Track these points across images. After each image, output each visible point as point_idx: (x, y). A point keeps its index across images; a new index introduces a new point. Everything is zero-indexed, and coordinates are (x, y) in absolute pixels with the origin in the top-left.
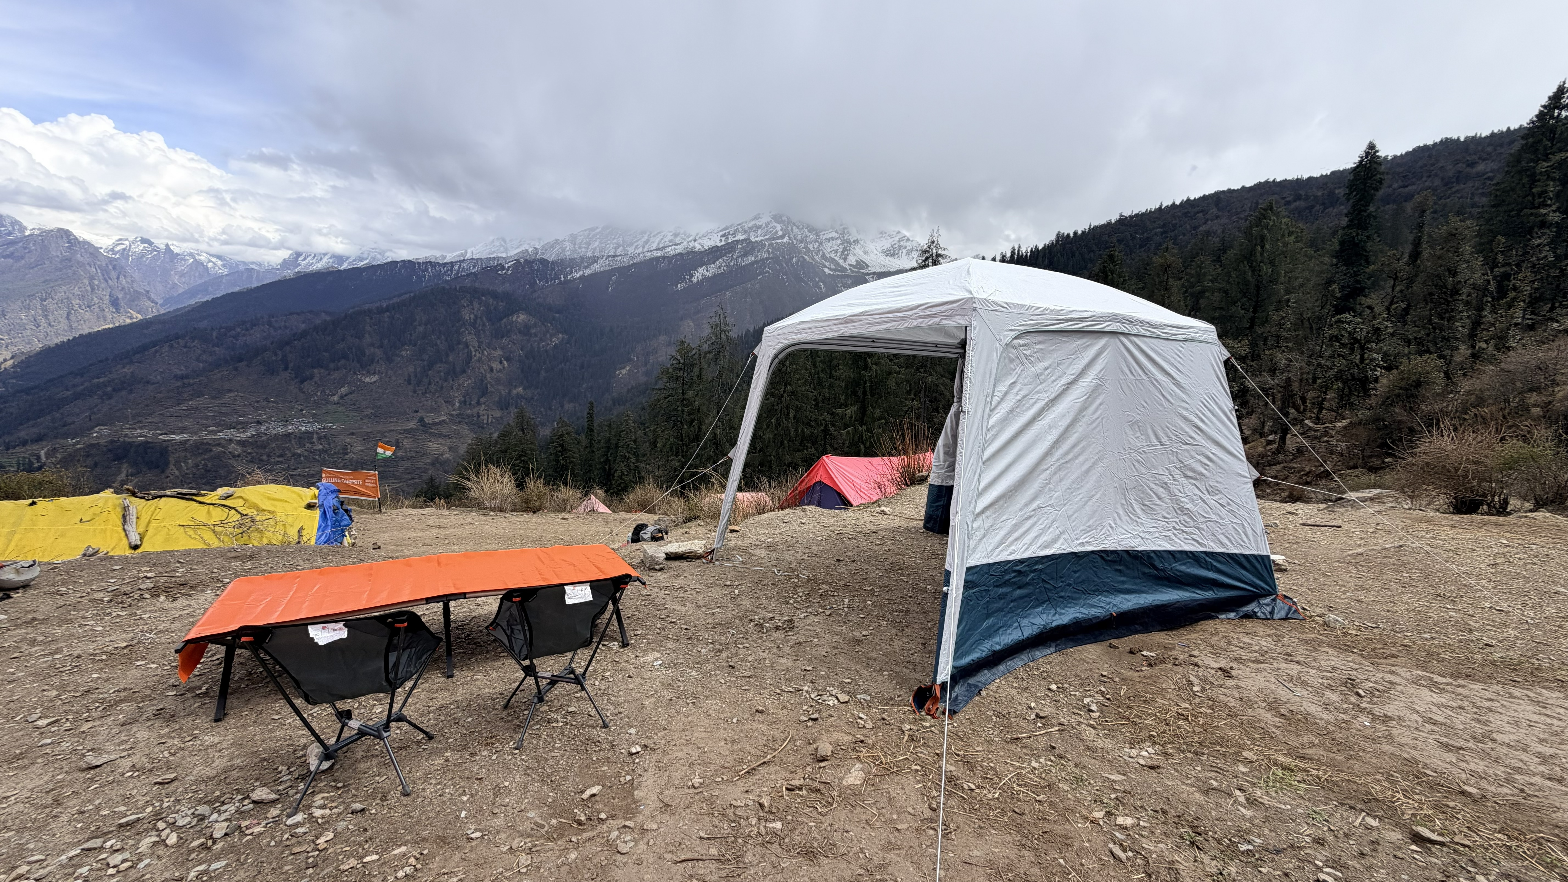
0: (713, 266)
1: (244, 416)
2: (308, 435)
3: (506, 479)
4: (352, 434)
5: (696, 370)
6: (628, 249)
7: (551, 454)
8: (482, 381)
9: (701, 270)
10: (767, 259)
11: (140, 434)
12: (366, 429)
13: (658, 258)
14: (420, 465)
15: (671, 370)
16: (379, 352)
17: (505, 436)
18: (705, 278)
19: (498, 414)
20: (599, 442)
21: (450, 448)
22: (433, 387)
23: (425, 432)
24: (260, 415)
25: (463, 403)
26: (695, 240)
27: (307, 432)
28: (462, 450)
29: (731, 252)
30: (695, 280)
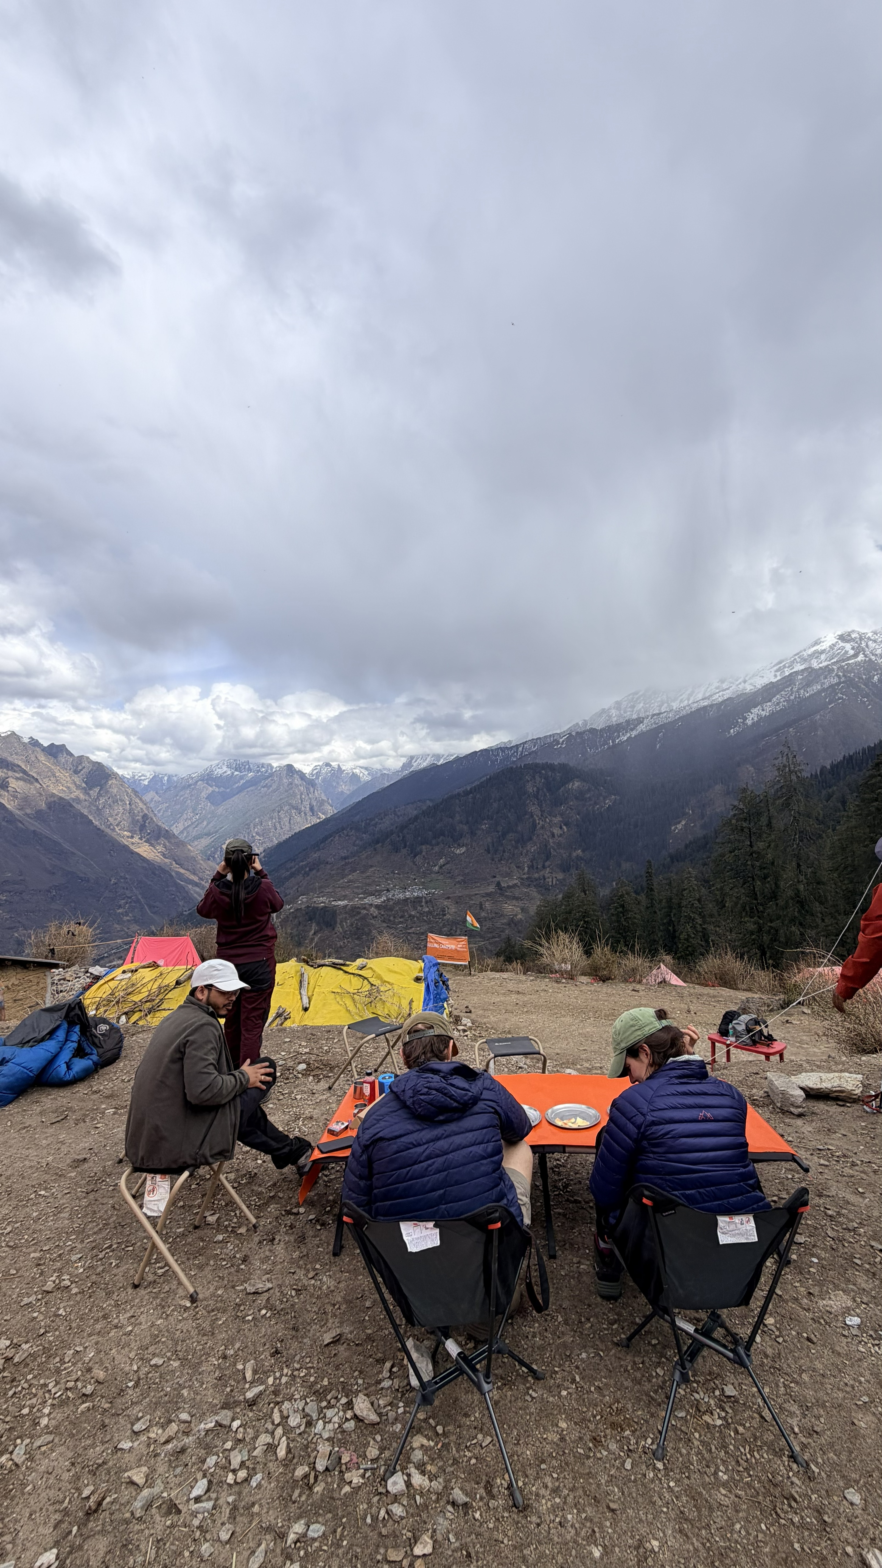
0: (769, 704)
1: (379, 885)
2: (418, 900)
3: (575, 946)
4: (448, 898)
5: (764, 820)
6: (673, 704)
7: (613, 915)
8: (546, 846)
9: (755, 711)
10: (838, 684)
11: (322, 901)
12: (458, 894)
13: (705, 707)
14: (498, 925)
15: (734, 821)
16: (466, 828)
17: (569, 897)
18: (761, 719)
19: (560, 876)
20: (661, 901)
21: (523, 909)
22: (506, 855)
23: (502, 894)
24: (389, 884)
25: (531, 867)
26: (745, 682)
27: (418, 897)
28: (533, 910)
29: (790, 685)
30: (749, 722)
